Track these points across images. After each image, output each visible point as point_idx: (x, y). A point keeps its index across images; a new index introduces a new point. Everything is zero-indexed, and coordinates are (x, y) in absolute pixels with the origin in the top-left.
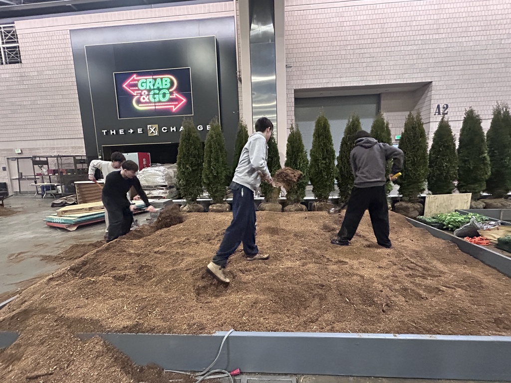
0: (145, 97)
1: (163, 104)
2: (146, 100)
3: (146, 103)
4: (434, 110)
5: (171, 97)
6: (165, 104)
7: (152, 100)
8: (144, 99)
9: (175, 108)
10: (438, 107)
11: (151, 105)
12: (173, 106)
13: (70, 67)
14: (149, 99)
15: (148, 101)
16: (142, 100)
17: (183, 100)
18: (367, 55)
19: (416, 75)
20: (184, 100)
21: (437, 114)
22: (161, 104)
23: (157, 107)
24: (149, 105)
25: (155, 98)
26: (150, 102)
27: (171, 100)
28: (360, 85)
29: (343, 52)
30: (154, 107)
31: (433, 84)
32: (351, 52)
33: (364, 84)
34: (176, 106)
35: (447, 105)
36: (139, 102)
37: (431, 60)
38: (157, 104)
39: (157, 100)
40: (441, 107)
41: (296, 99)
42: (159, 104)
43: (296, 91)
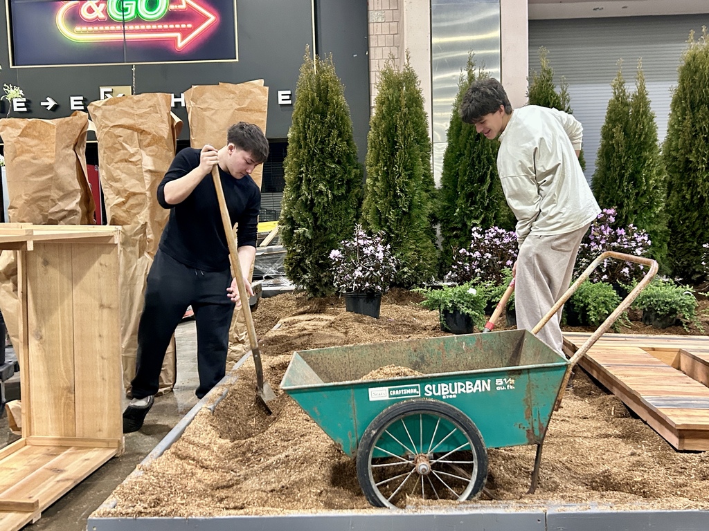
0: (94, 7)
1: (148, 27)
2: (98, 13)
3: (97, 22)
5: (172, 7)
6: (154, 27)
7: (115, 14)
8: (90, 10)
9: (183, 38)
11: (113, 28)
12: (178, 35)
14: (105, 11)
15: (102, 16)
16: (84, 13)
17: (207, 18)
20: (212, 18)
22: (143, 27)
23: (128, 36)
24: (107, 28)
25: (124, 10)
26: (110, 21)
27: (171, 17)
30: (121, 36)
34: (185, 33)
36: (74, 18)
38: (131, 27)
39: (131, 14)
41: (534, 24)
42: (137, 27)
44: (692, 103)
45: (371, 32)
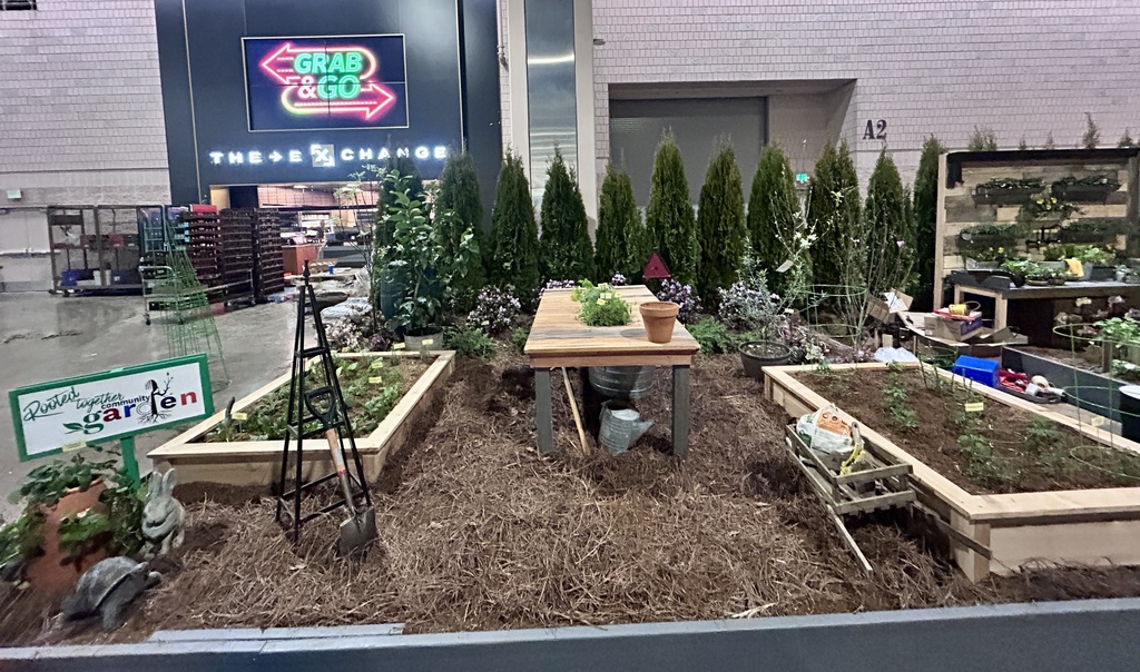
0: (308, 89)
1: (346, 103)
2: (311, 94)
3: (310, 100)
4: (862, 130)
5: (363, 90)
6: (350, 103)
7: (324, 95)
8: (305, 92)
9: (371, 111)
10: (870, 123)
11: (321, 104)
12: (367, 109)
13: (147, 22)
14: (316, 92)
15: (314, 96)
16: (301, 94)
17: (386, 98)
18: (741, 27)
19: (828, 67)
20: (391, 98)
21: (868, 137)
22: (342, 103)
23: (332, 110)
24: (317, 104)
25: (329, 92)
26: (319, 100)
27: (363, 97)
28: (731, 79)
29: (699, 20)
30: (326, 110)
31: (859, 83)
32: (713, 19)
33: (737, 79)
34: (372, 107)
35: (884, 122)
36: (294, 98)
37: (852, 42)
38: (334, 104)
39: (333, 95)
40: (874, 124)
41: (610, 100)
42: (338, 104)
43: (611, 86)
44: (662, 179)
45: (502, 108)
